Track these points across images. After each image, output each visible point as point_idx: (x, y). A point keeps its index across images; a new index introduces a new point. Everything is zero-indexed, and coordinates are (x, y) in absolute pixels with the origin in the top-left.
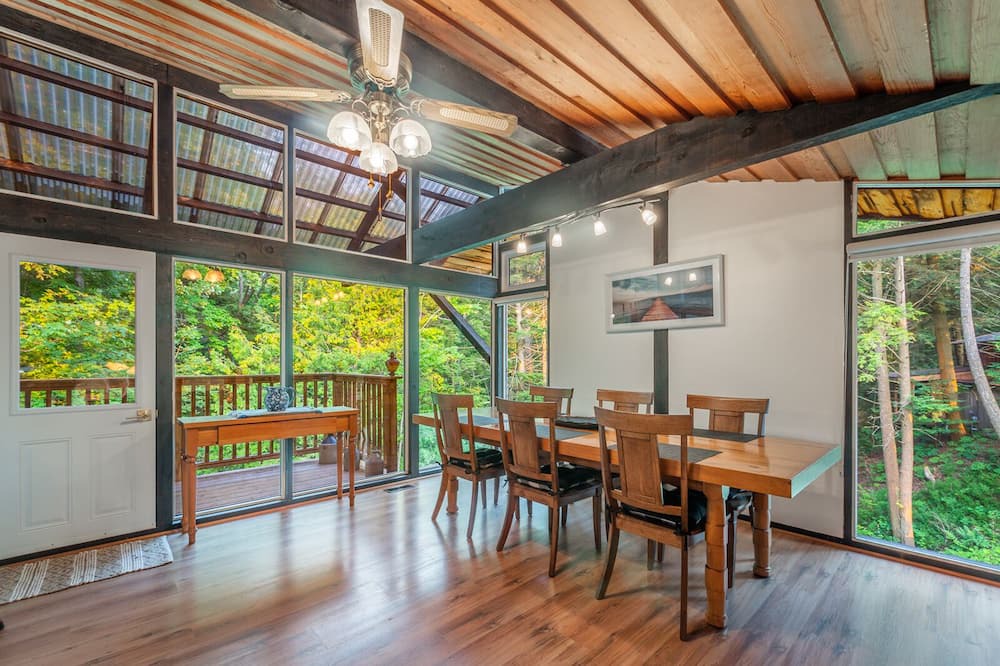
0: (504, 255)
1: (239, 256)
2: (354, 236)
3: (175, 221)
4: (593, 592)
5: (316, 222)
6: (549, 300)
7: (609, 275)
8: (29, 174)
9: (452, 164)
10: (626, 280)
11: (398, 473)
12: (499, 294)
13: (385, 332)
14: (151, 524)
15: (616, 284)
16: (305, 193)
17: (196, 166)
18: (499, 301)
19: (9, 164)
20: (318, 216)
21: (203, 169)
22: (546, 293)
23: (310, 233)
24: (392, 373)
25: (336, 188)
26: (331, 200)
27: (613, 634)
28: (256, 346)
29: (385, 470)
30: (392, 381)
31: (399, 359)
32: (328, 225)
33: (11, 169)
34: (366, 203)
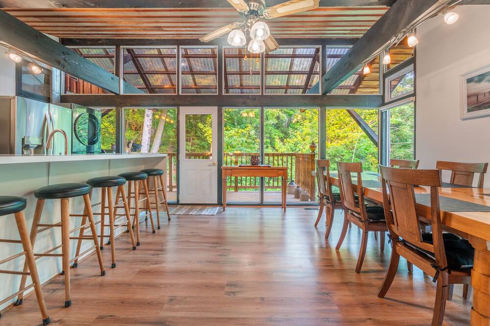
0: (387, 80)
1: (243, 103)
2: (303, 87)
3: (223, 94)
4: (377, 291)
5: (285, 85)
6: (415, 102)
7: (463, 76)
8: (199, 88)
9: (351, 35)
10: (480, 75)
11: (316, 202)
12: (383, 104)
13: (342, 135)
14: (216, 202)
15: (469, 81)
16: (278, 73)
17: (238, 73)
18: (383, 109)
19: (194, 87)
20: (286, 82)
21: (241, 73)
22: (413, 98)
23: (284, 90)
24: (313, 151)
25: (291, 67)
26: (290, 73)
27: (370, 319)
28: (284, 145)
29: (309, 200)
30: (313, 156)
31: (317, 145)
32: (291, 85)
33: (195, 88)
34: (307, 70)
